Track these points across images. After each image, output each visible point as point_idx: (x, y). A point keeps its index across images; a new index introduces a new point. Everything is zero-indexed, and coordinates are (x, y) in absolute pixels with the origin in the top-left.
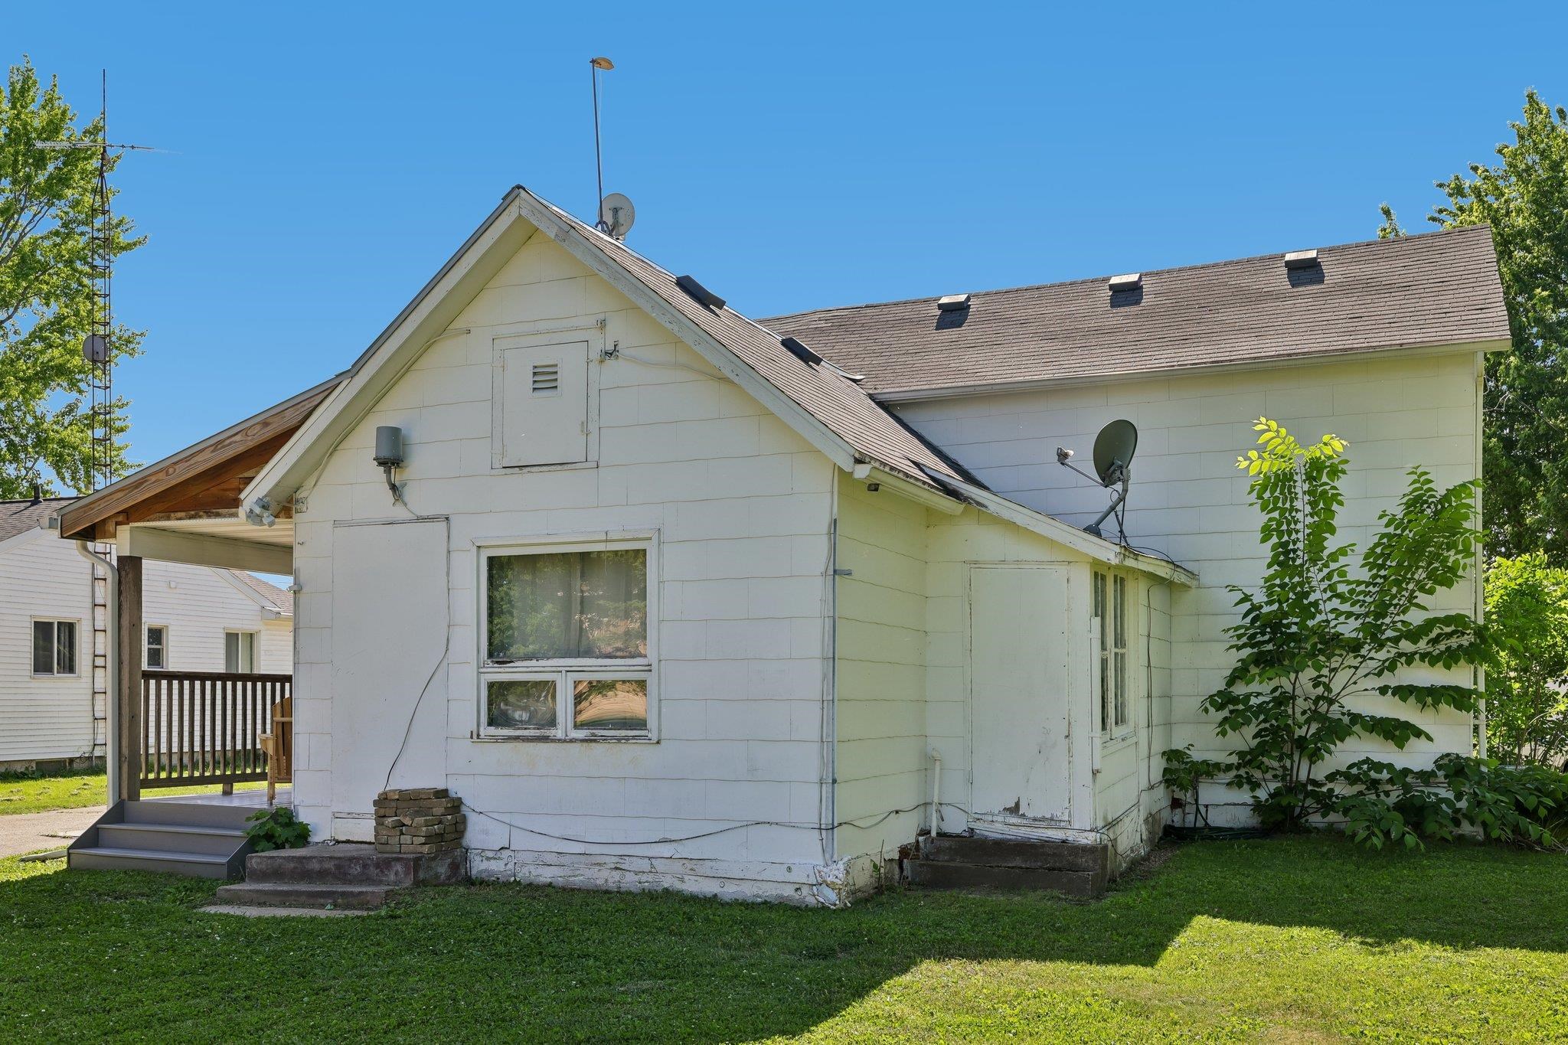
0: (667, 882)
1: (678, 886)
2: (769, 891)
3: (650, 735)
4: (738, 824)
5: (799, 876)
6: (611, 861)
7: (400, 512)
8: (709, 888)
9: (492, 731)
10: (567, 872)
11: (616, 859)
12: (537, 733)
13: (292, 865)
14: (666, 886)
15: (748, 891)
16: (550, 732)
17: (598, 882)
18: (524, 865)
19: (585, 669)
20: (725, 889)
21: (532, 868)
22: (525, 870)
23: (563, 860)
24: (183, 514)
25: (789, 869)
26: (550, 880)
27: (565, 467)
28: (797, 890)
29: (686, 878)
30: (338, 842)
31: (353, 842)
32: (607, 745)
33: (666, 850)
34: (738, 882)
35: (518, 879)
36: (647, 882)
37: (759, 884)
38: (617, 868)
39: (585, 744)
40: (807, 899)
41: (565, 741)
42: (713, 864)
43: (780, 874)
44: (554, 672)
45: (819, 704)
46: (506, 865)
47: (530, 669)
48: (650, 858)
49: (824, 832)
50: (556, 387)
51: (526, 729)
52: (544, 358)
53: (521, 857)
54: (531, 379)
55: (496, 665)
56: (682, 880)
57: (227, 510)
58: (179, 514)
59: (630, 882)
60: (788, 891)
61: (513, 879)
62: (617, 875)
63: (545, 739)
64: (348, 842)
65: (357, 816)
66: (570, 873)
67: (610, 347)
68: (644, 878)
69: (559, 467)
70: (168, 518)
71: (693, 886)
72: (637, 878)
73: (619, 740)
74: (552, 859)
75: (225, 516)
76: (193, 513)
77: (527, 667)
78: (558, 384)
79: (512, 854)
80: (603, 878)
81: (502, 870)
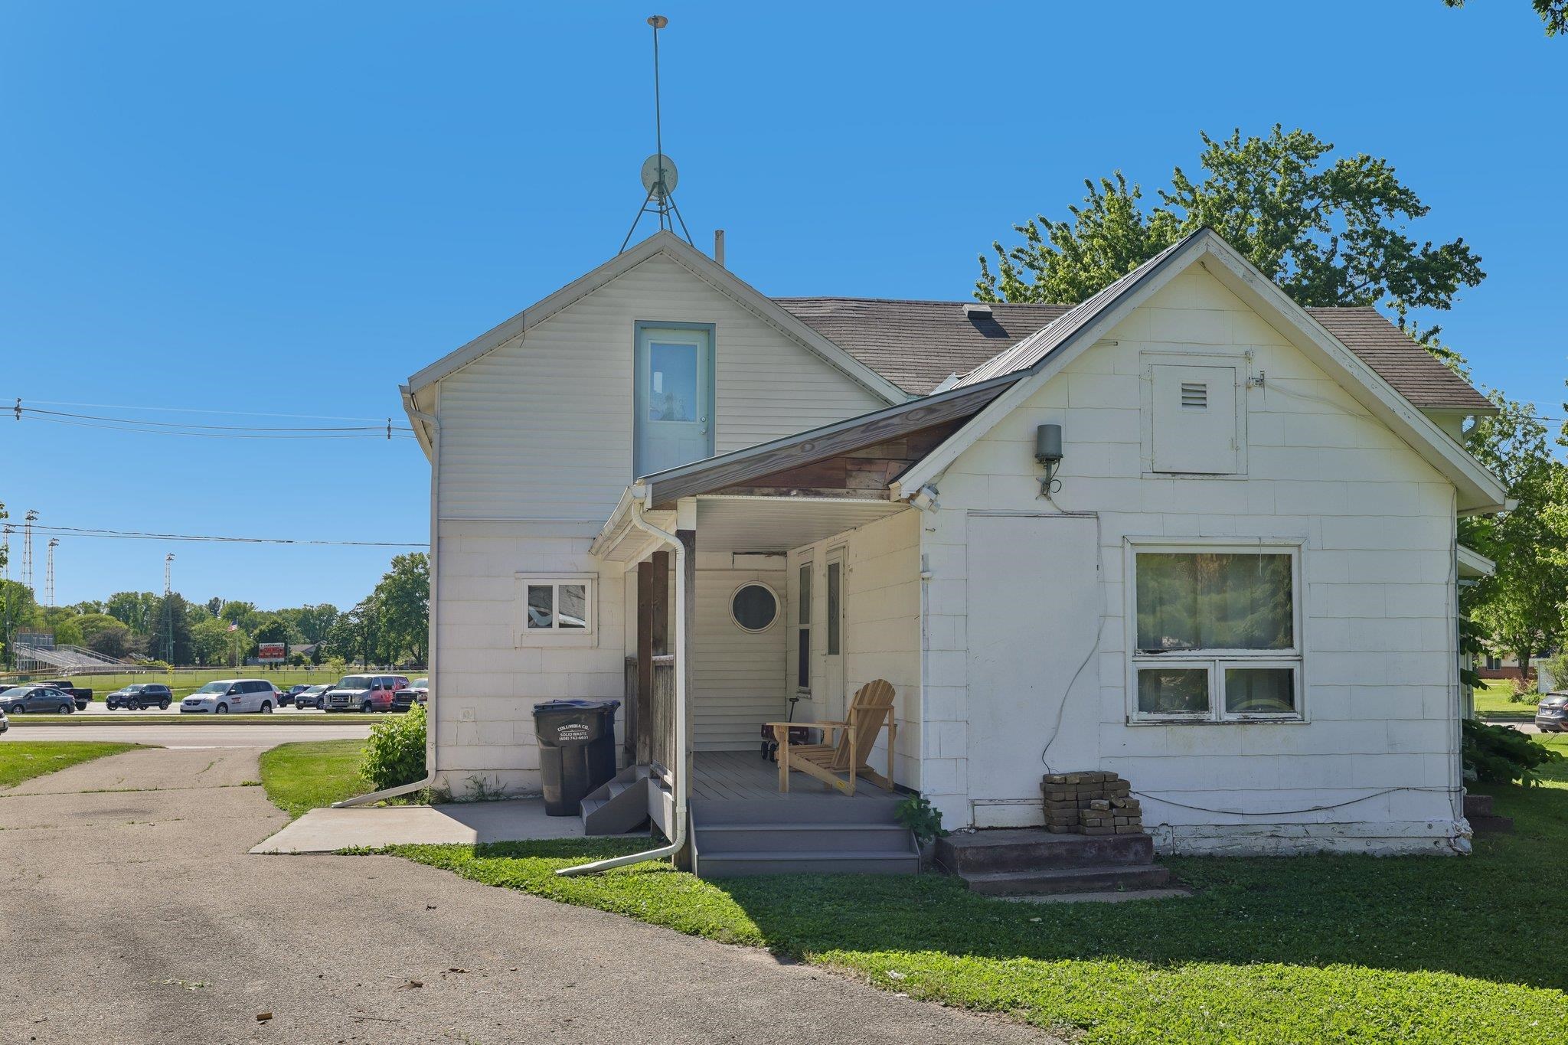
0: (1321, 845)
1: (1330, 847)
2: (1413, 846)
3: (1299, 717)
4: (1381, 791)
5: (1438, 831)
6: (1267, 832)
7: (1044, 506)
8: (1358, 847)
9: (1145, 715)
10: (1225, 842)
11: (1273, 828)
12: (1191, 716)
13: (1016, 853)
14: (1320, 848)
15: (1395, 846)
16: (1205, 716)
17: (1255, 849)
18: (1183, 839)
19: (1238, 658)
20: (1373, 847)
21: (1191, 841)
22: (1184, 844)
23: (1221, 831)
24: (771, 490)
25: (1430, 826)
26: (1209, 851)
27: (1218, 477)
28: (1435, 843)
29: (1336, 840)
30: (978, 829)
31: (996, 828)
32: (1262, 726)
33: (1320, 817)
34: (1383, 840)
35: (1177, 852)
36: (1302, 846)
37: (1403, 840)
38: (1272, 836)
39: (1241, 726)
40: (1445, 850)
41: (1217, 723)
42: (1357, 826)
43: (1422, 831)
44: (1206, 661)
45: (1446, 689)
46: (1165, 840)
47: (1184, 659)
48: (1303, 825)
49: (1453, 794)
50: (1205, 405)
51: (1179, 713)
52: (1194, 377)
53: (1179, 831)
54: (1180, 394)
55: (1147, 654)
56: (1333, 842)
57: (830, 490)
58: (766, 490)
59: (1285, 846)
60: (1429, 845)
61: (1172, 853)
62: (1273, 842)
63: (1200, 722)
64: (990, 828)
65: (1000, 802)
66: (1228, 843)
67: (1258, 376)
68: (1299, 842)
69: (1212, 477)
70: (751, 493)
71: (1342, 846)
72: (1292, 843)
73: (1275, 721)
74: (1206, 831)
75: (827, 496)
76: (785, 489)
77: (1182, 656)
78: (1208, 402)
79: (1170, 829)
80: (1261, 845)
81: (1161, 845)
